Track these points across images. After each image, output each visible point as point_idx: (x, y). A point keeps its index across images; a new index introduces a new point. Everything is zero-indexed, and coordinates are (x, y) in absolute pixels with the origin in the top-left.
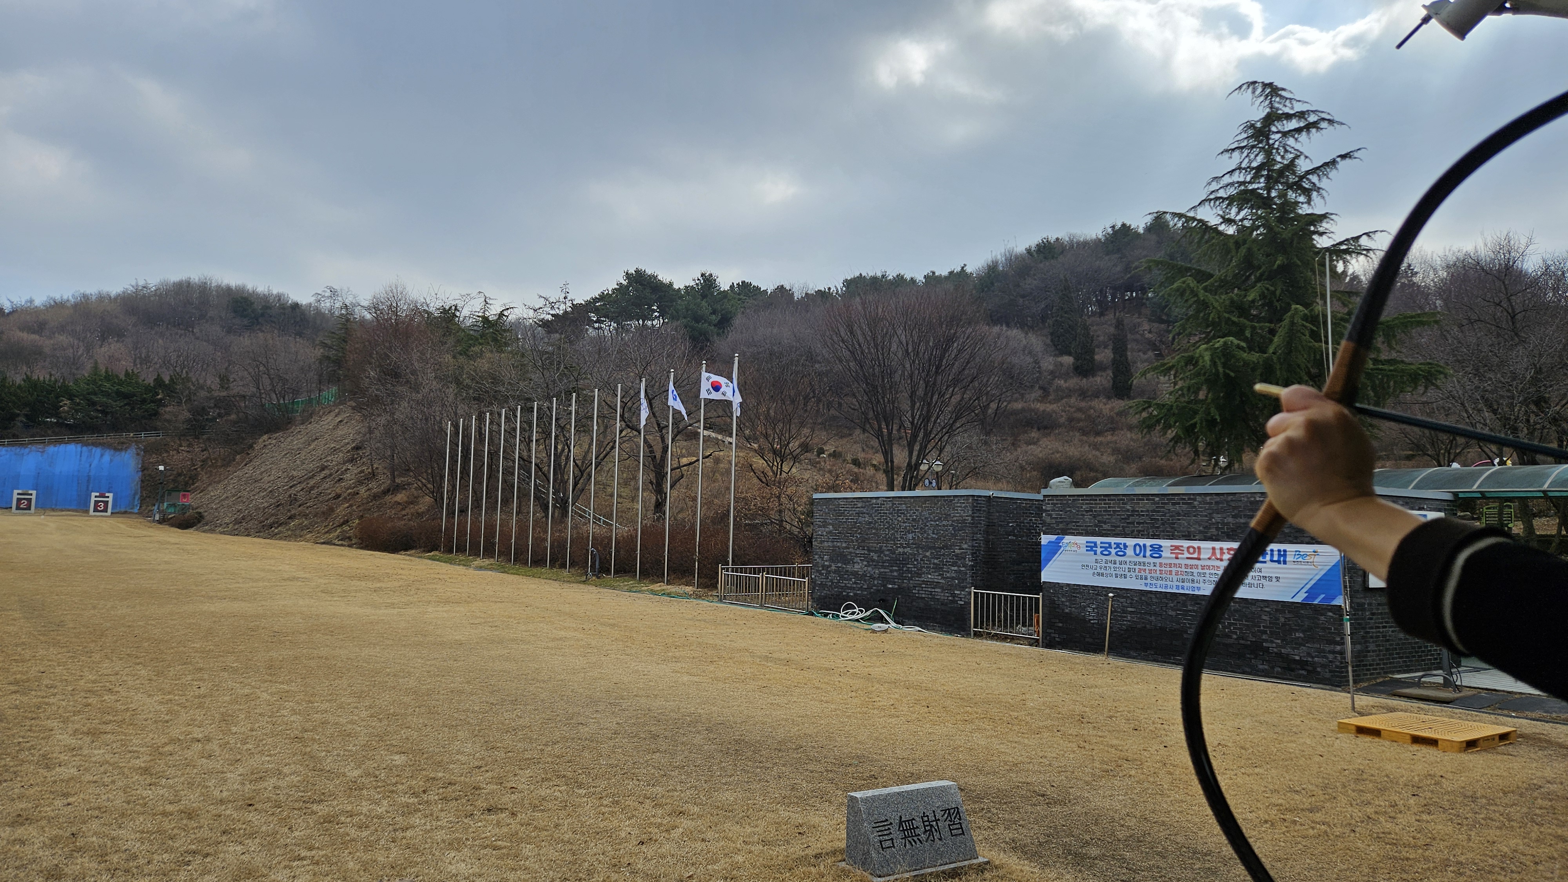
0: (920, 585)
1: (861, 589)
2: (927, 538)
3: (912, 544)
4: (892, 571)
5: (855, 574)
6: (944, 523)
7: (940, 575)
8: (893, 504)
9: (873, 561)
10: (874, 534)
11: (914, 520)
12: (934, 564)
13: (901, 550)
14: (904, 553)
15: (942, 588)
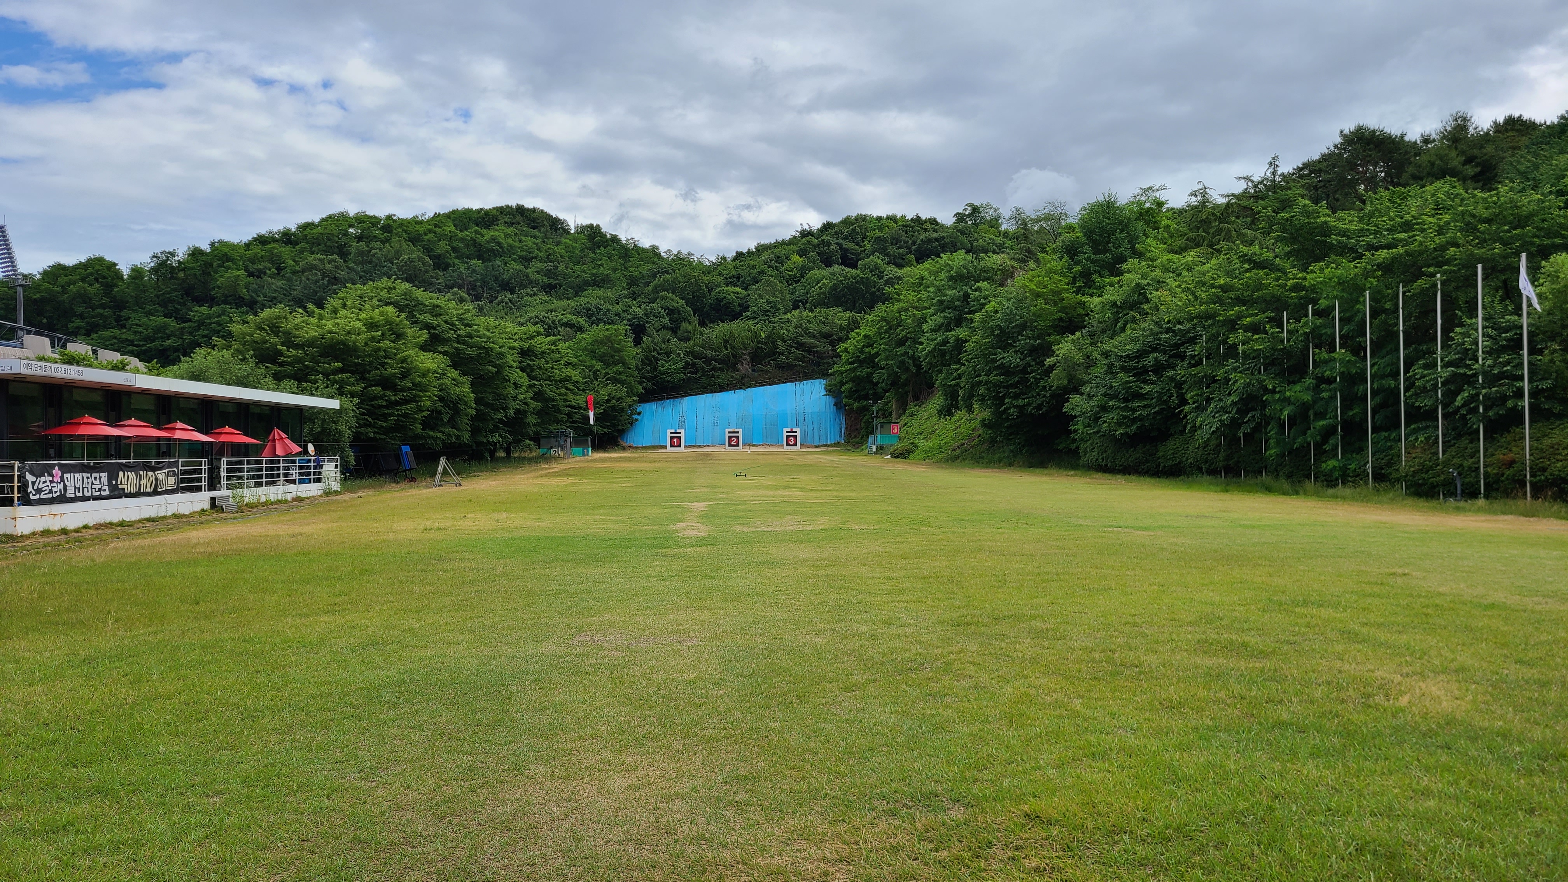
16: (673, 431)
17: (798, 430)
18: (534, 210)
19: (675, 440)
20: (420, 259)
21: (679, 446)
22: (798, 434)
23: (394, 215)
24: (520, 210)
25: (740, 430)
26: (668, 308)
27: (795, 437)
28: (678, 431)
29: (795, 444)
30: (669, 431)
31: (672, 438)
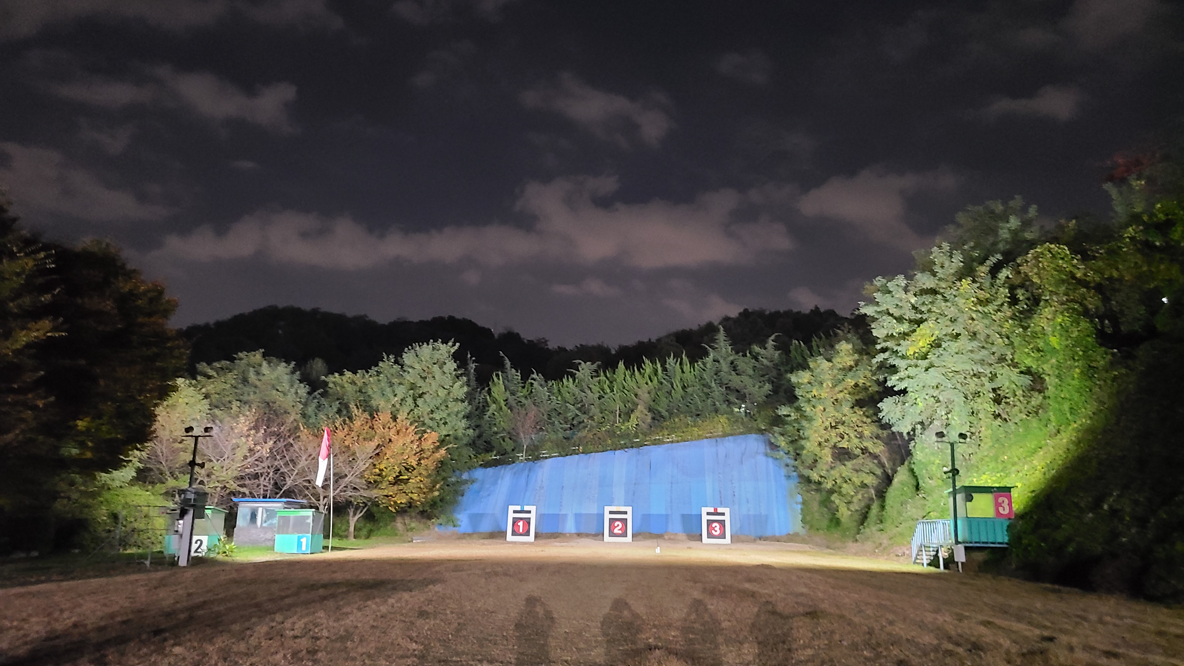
16: (518, 508)
17: (727, 511)
18: (463, 320)
19: (521, 524)
21: (527, 533)
22: (727, 518)
24: (451, 319)
25: (629, 509)
27: (722, 523)
28: (526, 508)
29: (723, 536)
30: (512, 508)
31: (515, 521)
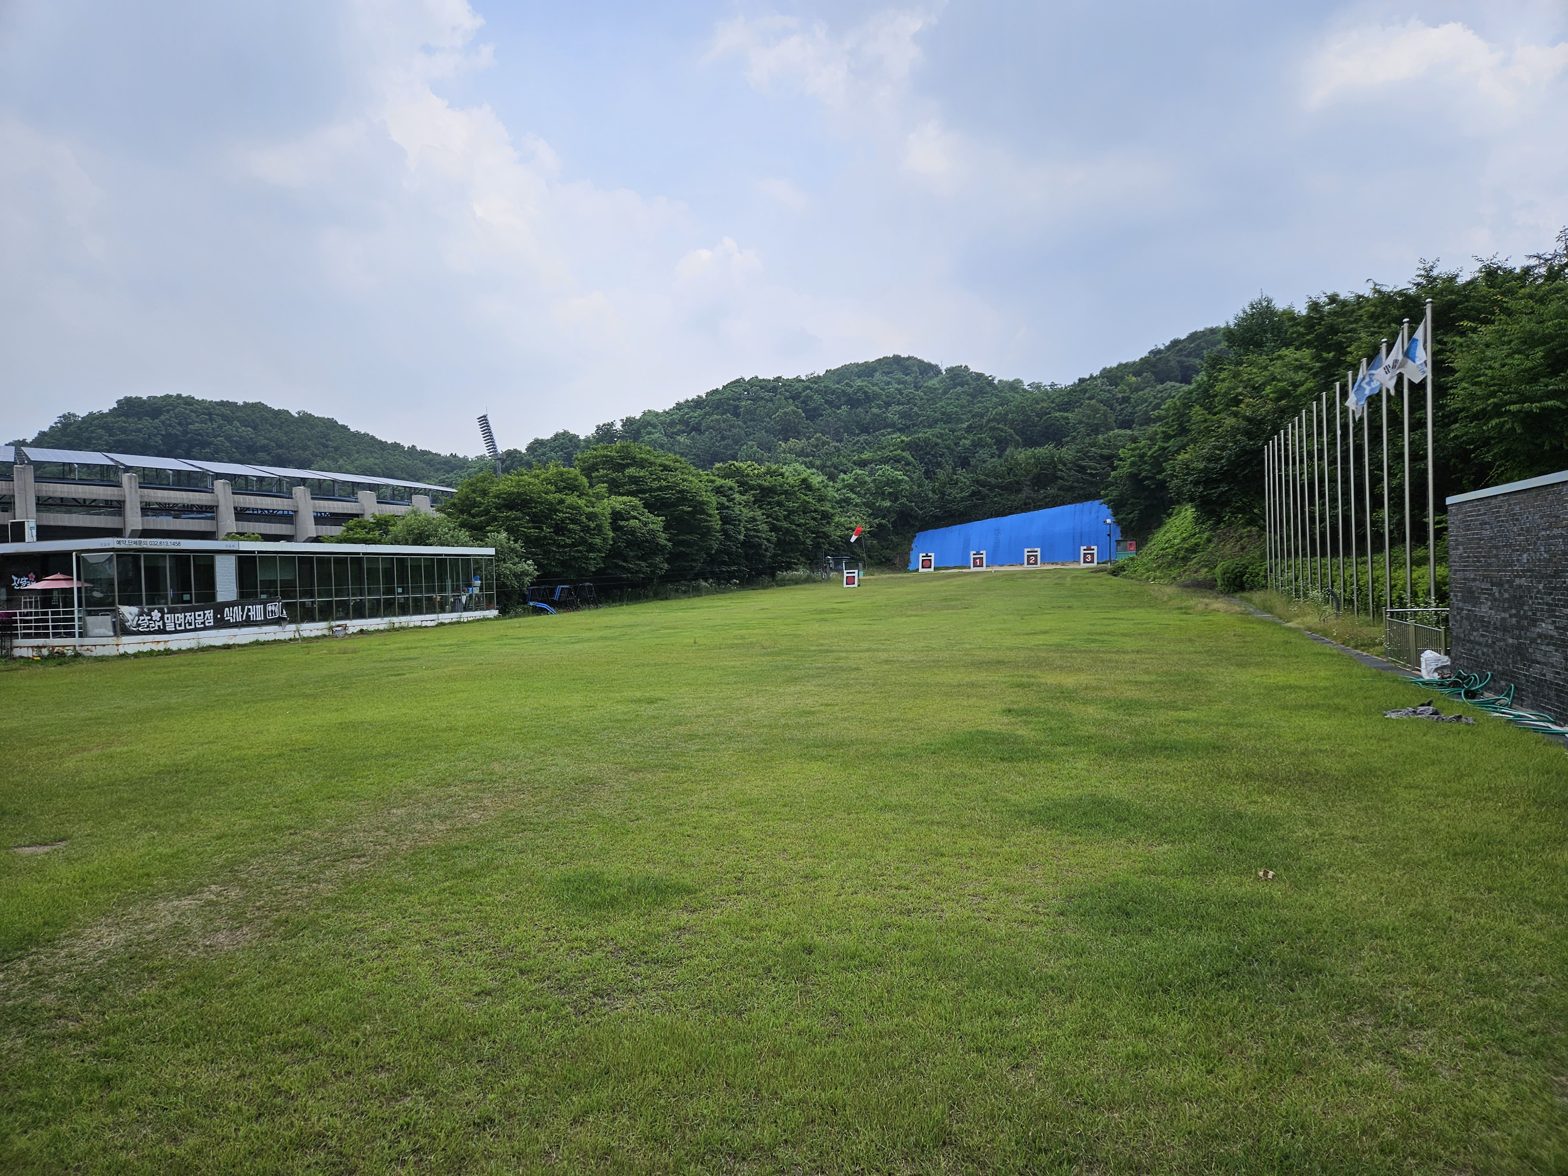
0: (1533, 641)
1: (1487, 645)
2: (1540, 560)
3: (1528, 571)
4: (1511, 616)
5: (1481, 620)
6: (1556, 532)
7: (1554, 622)
8: (1510, 505)
9: (1495, 600)
10: (1496, 556)
11: (1528, 529)
12: (1547, 604)
13: (1517, 581)
14: (1520, 586)
15: (1554, 645)
18: (909, 358)
20: (794, 412)
23: (780, 377)
24: (897, 359)
26: (995, 438)
